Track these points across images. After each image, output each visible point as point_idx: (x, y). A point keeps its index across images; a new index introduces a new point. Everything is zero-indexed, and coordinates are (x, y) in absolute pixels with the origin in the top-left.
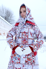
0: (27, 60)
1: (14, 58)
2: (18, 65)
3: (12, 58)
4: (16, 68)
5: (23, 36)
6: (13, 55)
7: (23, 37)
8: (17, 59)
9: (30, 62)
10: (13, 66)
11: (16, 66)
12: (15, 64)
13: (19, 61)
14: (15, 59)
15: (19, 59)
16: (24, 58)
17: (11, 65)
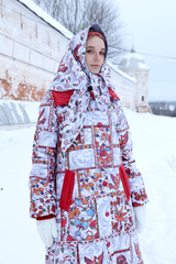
0: (115, 221)
1: (72, 223)
2: (92, 246)
3: (63, 226)
4: (86, 259)
5: (98, 139)
6: (66, 213)
7: (97, 143)
8: (85, 224)
9: (123, 223)
10: (73, 254)
11: (87, 251)
12: (80, 246)
13: (95, 232)
14: (80, 227)
15: (94, 224)
16: (107, 214)
17: (66, 251)
